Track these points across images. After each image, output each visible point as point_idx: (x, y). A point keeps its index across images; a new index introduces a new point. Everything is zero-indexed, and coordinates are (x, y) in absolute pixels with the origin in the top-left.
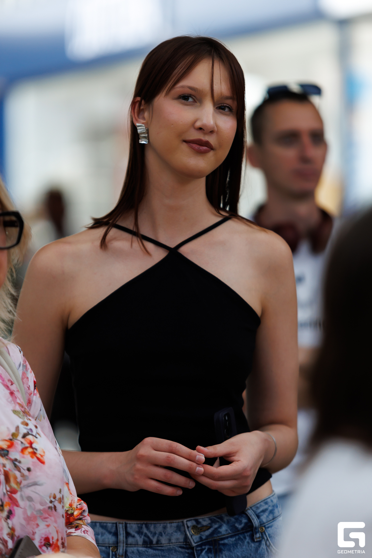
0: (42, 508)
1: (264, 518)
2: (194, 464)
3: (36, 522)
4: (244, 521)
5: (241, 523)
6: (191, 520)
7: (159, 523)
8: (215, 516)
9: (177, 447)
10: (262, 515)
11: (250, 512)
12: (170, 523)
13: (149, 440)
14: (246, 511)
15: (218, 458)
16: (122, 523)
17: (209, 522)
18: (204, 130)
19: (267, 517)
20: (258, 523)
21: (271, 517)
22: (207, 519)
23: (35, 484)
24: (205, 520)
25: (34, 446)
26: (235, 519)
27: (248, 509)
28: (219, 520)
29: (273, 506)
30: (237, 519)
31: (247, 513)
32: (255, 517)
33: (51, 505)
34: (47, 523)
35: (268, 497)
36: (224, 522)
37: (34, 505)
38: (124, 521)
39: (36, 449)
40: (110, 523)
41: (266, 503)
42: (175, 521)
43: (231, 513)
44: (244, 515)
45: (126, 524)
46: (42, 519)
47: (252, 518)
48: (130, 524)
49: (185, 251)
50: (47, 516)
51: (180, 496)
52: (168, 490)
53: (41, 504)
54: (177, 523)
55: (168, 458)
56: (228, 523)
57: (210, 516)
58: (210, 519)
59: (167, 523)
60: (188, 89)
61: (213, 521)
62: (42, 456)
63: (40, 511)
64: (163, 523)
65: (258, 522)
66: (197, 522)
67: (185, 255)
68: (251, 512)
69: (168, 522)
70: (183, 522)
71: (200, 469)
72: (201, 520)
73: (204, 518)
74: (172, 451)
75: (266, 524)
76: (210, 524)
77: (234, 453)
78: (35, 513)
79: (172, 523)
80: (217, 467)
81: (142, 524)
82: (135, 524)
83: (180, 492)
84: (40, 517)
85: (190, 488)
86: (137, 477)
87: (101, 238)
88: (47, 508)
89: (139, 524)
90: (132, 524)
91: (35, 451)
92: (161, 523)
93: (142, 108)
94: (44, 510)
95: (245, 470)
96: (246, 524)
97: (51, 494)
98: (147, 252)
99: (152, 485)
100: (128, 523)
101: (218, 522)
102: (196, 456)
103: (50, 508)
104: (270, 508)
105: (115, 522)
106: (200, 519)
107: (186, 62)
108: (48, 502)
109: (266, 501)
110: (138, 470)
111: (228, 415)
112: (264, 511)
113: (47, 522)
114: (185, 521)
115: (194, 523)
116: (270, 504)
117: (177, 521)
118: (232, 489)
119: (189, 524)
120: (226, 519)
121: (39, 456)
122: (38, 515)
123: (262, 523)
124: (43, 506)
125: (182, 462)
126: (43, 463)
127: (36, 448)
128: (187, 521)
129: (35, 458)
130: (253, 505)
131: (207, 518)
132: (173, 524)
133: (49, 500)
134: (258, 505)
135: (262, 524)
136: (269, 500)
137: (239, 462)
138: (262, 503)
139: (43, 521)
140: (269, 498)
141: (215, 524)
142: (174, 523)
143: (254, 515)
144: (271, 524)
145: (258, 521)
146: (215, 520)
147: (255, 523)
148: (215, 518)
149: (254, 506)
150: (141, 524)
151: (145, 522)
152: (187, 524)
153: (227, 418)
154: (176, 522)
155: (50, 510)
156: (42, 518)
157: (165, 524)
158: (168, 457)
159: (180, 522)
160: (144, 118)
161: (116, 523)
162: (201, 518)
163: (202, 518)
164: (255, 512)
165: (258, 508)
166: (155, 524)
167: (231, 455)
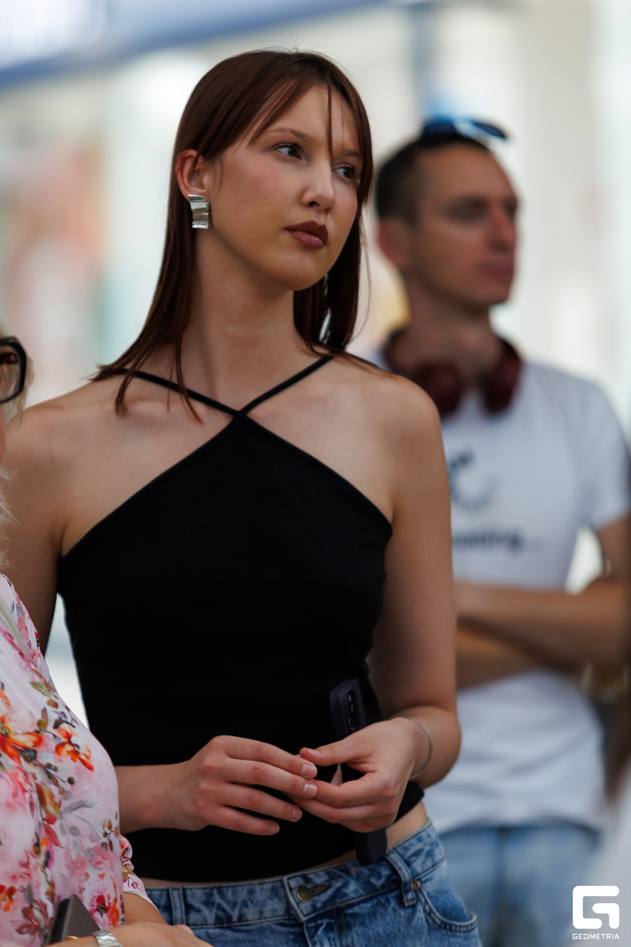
0: (92, 845)
1: (418, 865)
2: (301, 780)
3: (85, 871)
4: (385, 872)
5: (379, 876)
6: (295, 877)
7: (241, 886)
8: (335, 868)
9: (269, 752)
10: (414, 861)
11: (394, 858)
12: (259, 884)
13: (221, 740)
14: (388, 855)
15: (339, 767)
16: (178, 889)
17: (326, 878)
18: (318, 205)
19: (424, 863)
20: (409, 875)
21: (429, 863)
22: (322, 874)
23: (82, 805)
24: (318, 876)
25: (73, 740)
26: (370, 870)
27: (391, 852)
28: (342, 874)
29: (432, 844)
30: (373, 872)
31: (388, 858)
32: (403, 865)
33: (105, 840)
34: (101, 872)
35: (422, 830)
36: (352, 877)
37: (81, 841)
38: (180, 885)
39: (78, 746)
40: (156, 890)
41: (420, 840)
42: (267, 880)
43: (364, 861)
44: (385, 863)
45: (184, 890)
46: (93, 865)
47: (397, 866)
48: (191, 889)
49: (259, 414)
50: (100, 859)
51: (275, 836)
52: (255, 826)
53: (92, 839)
54: (271, 884)
55: (256, 771)
56: (358, 877)
57: (327, 868)
58: (328, 874)
59: (254, 884)
60: (291, 134)
61: (332, 877)
62: (88, 757)
63: (89, 850)
64: (247, 885)
65: (408, 873)
66: (306, 879)
67: (261, 423)
68: (396, 856)
69: (256, 882)
70: (281, 881)
71: (311, 787)
72: (311, 876)
73: (317, 872)
74: (261, 758)
75: (422, 875)
76: (327, 881)
77: (364, 757)
78: (83, 855)
79: (262, 884)
80: (339, 785)
81: (212, 889)
82: (199, 889)
83: (275, 829)
84: (91, 861)
85: (294, 821)
86: (201, 803)
87: (115, 396)
88: (100, 846)
89: (206, 888)
90: (195, 889)
91: (76, 749)
92: (244, 885)
93: (197, 168)
94: (96, 849)
95: (386, 787)
96: (389, 877)
97: (105, 821)
98: (197, 418)
99: (228, 818)
100: (186, 889)
101: (341, 877)
102: (301, 767)
103: (104, 845)
104: (427, 848)
105: (164, 887)
106: (310, 874)
107: (284, 89)
108: (101, 835)
109: (419, 836)
110: (203, 792)
111: (352, 693)
112: (417, 854)
113: (100, 869)
114: (285, 878)
115: (301, 882)
116: (427, 840)
117: (271, 880)
118: (365, 821)
119: (293, 884)
120: (353, 871)
121: (84, 758)
122: (88, 858)
123: (415, 874)
124: (93, 842)
125: (280, 776)
126: (90, 768)
127: (78, 743)
128: (289, 879)
129: (79, 761)
130: (398, 844)
131: (322, 871)
132: (265, 886)
133: (103, 832)
134: (407, 844)
135: (415, 876)
136: (424, 834)
137: (375, 773)
138: (413, 841)
139: (95, 868)
140: (424, 830)
141: (337, 881)
142: (266, 883)
143: (401, 861)
144: (430, 875)
145: (409, 871)
146: (335, 873)
147: (403, 875)
148: (335, 871)
149: (399, 846)
150: (209, 888)
151: (217, 885)
152: (288, 884)
153: (350, 699)
154: (269, 882)
155: (104, 849)
156: (93, 863)
157: (252, 887)
158: (255, 768)
159: (277, 881)
160: (201, 185)
161: (167, 890)
162: (312, 871)
163: (314, 873)
164: (402, 856)
165: (406, 849)
166: (234, 886)
167: (361, 760)
